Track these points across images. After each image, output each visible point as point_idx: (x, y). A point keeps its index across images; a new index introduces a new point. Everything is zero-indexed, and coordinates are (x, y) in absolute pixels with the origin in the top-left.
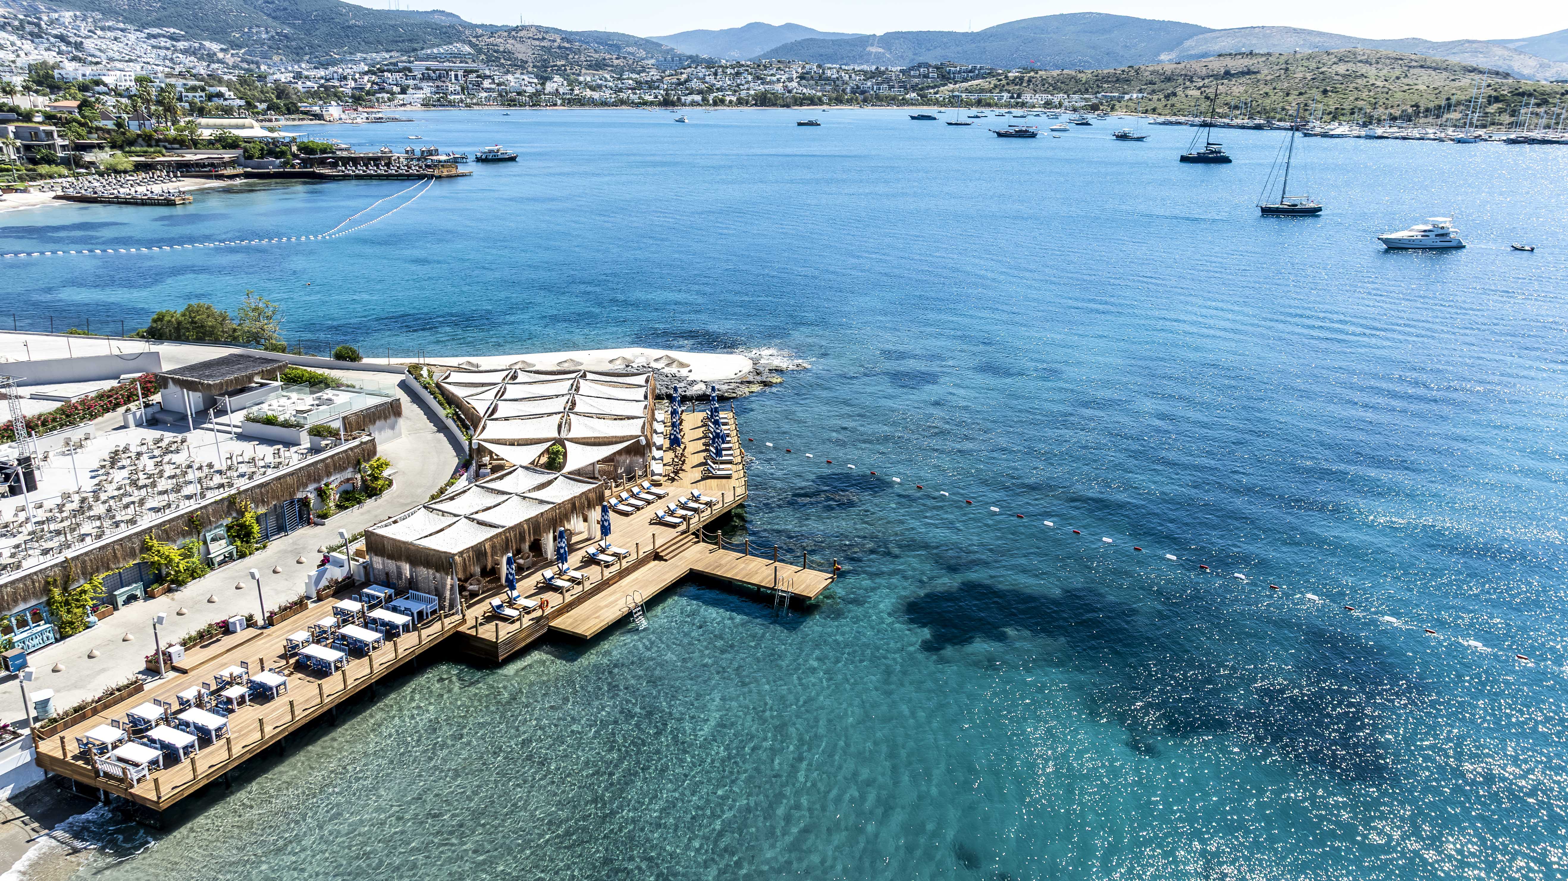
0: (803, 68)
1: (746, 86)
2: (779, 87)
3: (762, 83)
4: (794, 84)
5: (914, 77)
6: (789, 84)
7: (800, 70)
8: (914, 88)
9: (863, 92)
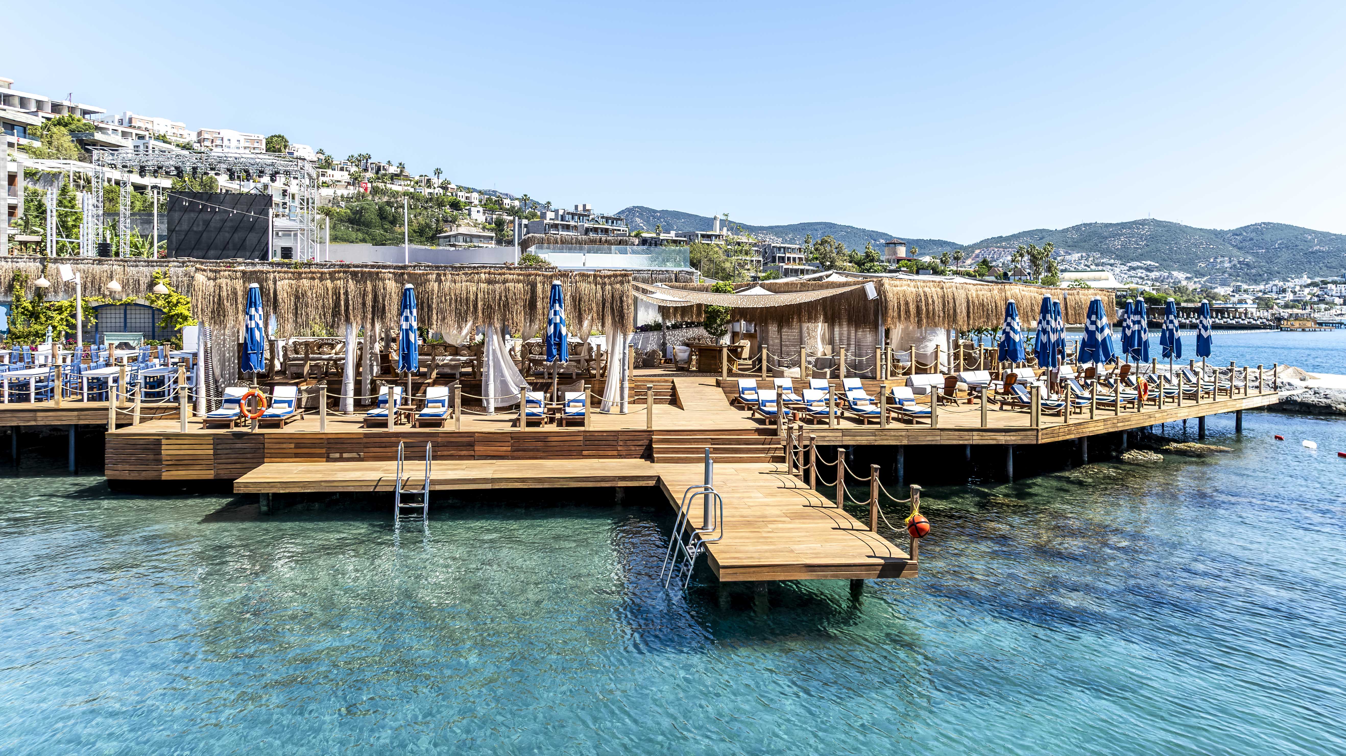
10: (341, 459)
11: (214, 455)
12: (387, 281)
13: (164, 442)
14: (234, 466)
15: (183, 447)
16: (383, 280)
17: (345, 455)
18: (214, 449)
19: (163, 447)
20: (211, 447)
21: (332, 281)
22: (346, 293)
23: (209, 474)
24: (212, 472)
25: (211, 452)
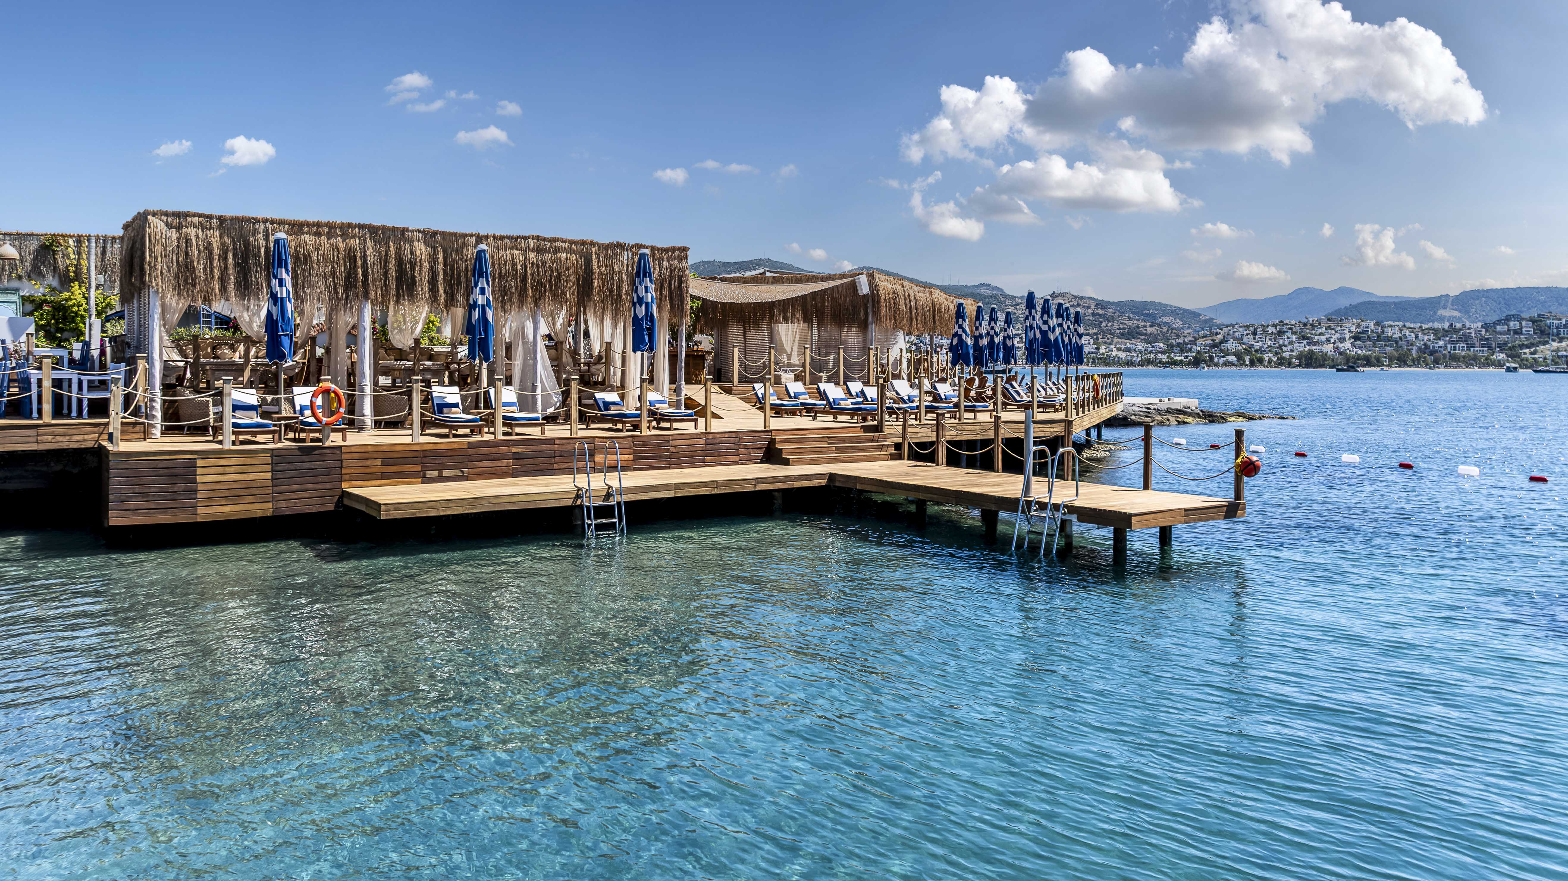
0: (1358, 326)
1: (1290, 347)
2: (1328, 348)
3: (1309, 344)
4: (1347, 345)
5: (1501, 333)
6: (1341, 345)
7: (1354, 329)
8: (1502, 347)
9: (1432, 353)
10: (440, 479)
11: (272, 479)
12: (416, 243)
13: (200, 462)
14: (300, 495)
15: (228, 469)
16: (411, 241)
17: (446, 473)
18: (273, 471)
19: (199, 471)
20: (269, 467)
21: (344, 240)
22: (364, 258)
23: (265, 509)
24: (270, 505)
25: (269, 475)
